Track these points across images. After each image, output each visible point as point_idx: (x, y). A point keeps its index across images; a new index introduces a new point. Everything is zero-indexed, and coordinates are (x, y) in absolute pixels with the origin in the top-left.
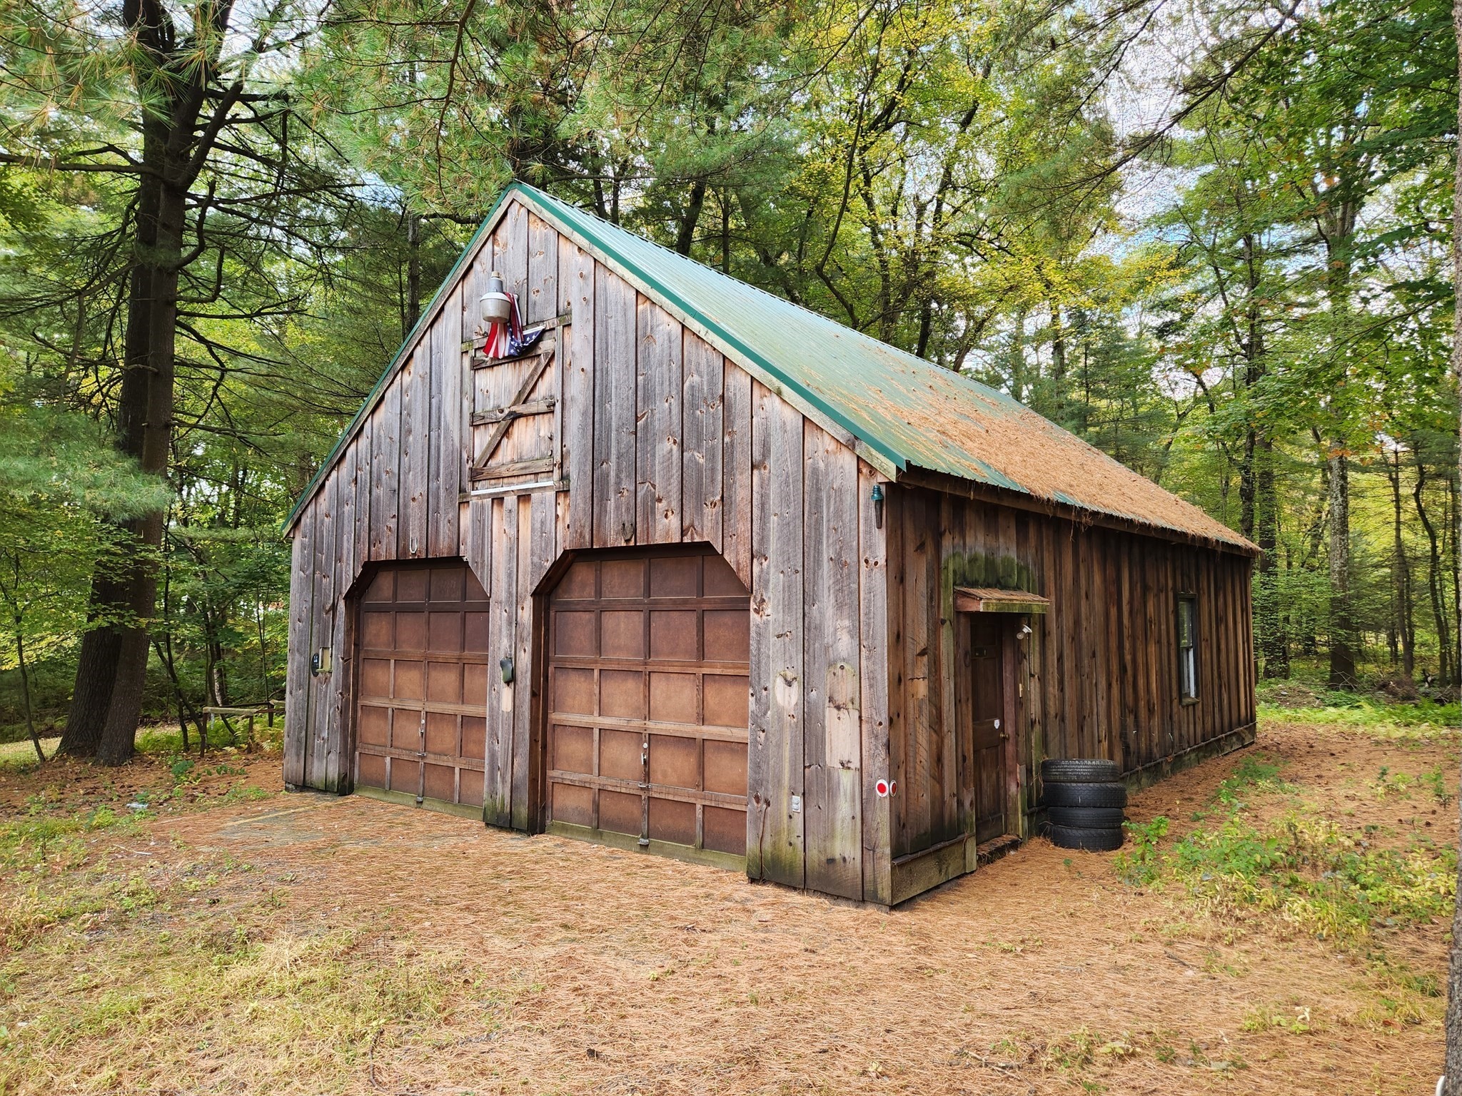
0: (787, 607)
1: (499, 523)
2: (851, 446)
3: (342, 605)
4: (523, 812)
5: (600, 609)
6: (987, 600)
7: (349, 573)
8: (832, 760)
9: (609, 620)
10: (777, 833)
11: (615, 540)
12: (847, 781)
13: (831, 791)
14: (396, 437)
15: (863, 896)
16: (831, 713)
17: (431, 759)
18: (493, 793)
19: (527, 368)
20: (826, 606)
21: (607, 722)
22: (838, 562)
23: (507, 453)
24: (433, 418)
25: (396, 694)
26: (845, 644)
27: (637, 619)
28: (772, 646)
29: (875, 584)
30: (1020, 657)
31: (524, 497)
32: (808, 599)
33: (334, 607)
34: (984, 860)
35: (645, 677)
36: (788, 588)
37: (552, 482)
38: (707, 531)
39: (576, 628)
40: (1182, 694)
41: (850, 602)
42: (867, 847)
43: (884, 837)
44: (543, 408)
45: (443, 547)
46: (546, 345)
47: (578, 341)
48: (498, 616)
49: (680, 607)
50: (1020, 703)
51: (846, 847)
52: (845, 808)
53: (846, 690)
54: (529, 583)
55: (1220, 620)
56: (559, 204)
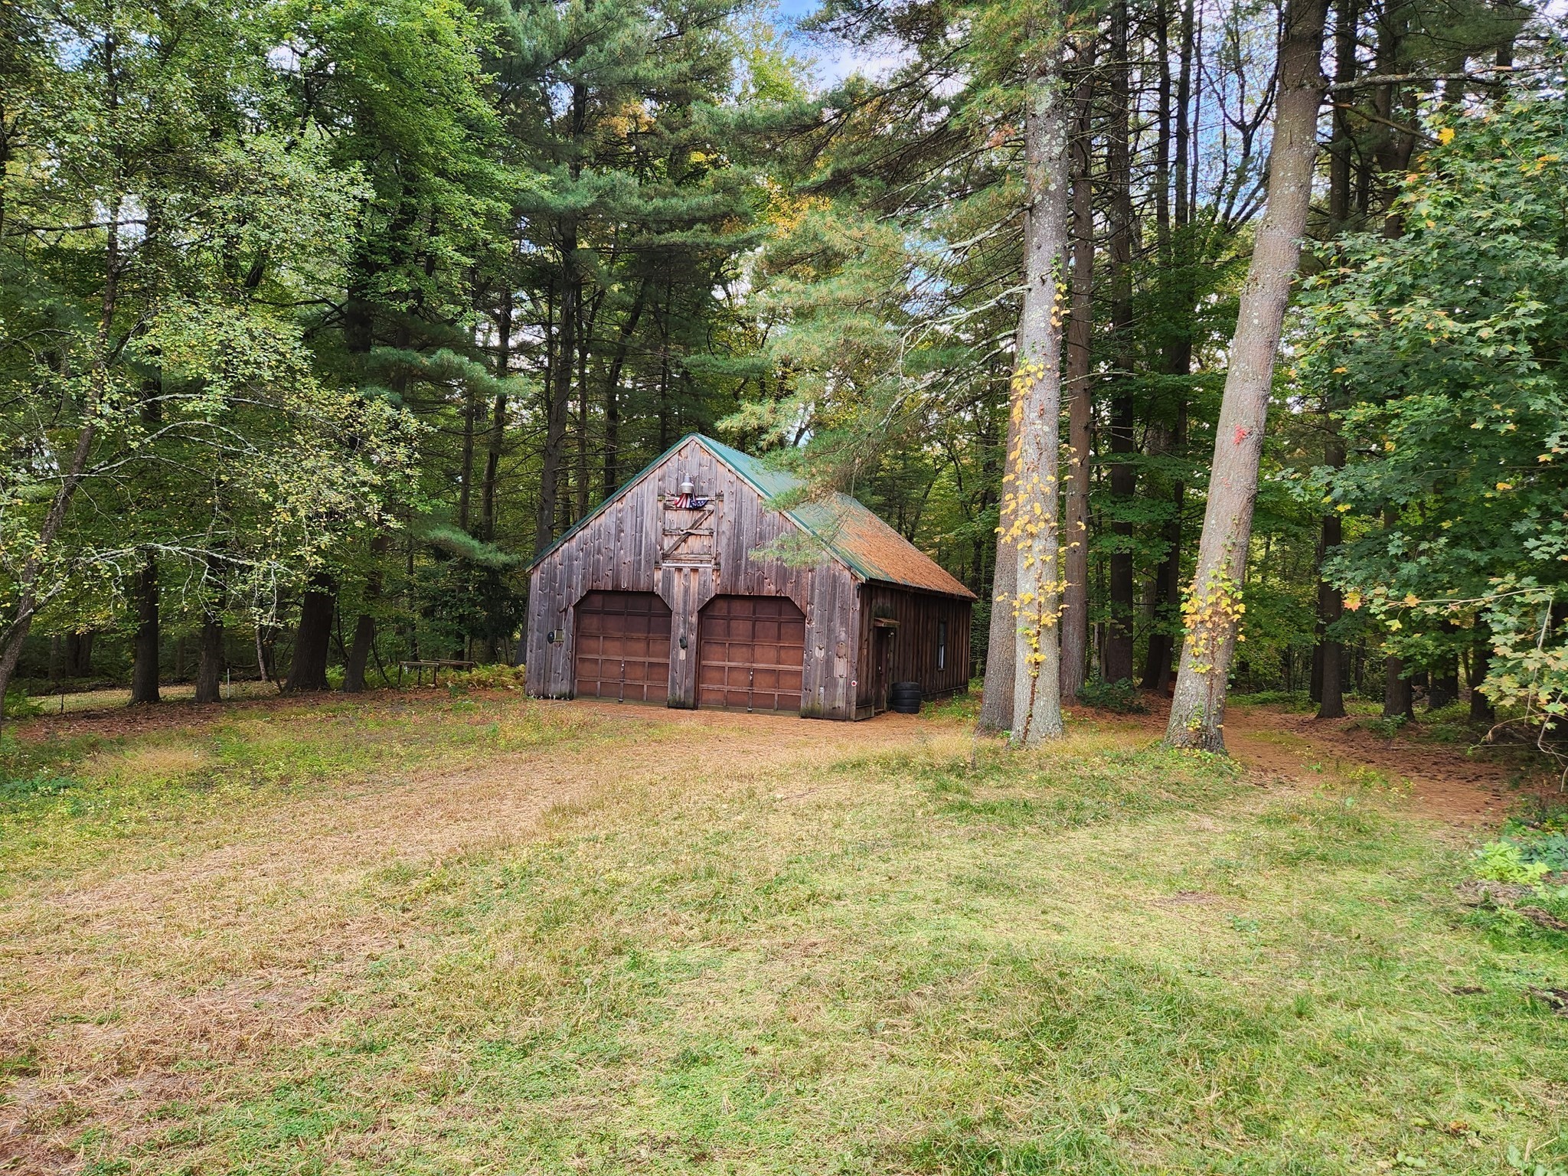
0: (821, 623)
1: (678, 581)
2: (849, 569)
3: (571, 609)
4: (691, 701)
5: (729, 618)
6: (884, 622)
7: (578, 593)
8: (836, 675)
9: (734, 624)
10: (813, 700)
11: (742, 591)
12: (841, 681)
13: (836, 685)
14: (613, 532)
15: (845, 718)
16: (836, 659)
17: (628, 682)
18: (674, 693)
19: (697, 515)
20: (837, 622)
21: (733, 664)
22: (842, 608)
23: (684, 549)
24: (639, 528)
25: (604, 652)
26: (843, 636)
27: (749, 624)
28: (814, 636)
29: (854, 616)
30: (888, 644)
31: (695, 570)
32: (830, 620)
33: (566, 610)
34: (877, 714)
35: (752, 647)
36: (822, 616)
37: (711, 565)
38: (787, 592)
39: (719, 626)
40: (938, 666)
41: (844, 622)
42: (848, 703)
43: (854, 698)
44: (707, 532)
45: (643, 586)
46: (709, 507)
47: (727, 507)
48: (677, 620)
49: (771, 620)
50: (888, 661)
51: (840, 703)
52: (840, 691)
53: (842, 652)
54: (694, 605)
55: (956, 632)
56: (707, 439)
